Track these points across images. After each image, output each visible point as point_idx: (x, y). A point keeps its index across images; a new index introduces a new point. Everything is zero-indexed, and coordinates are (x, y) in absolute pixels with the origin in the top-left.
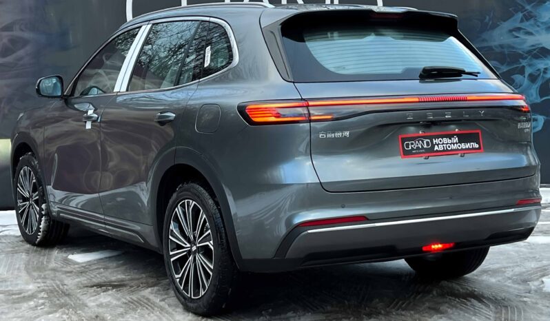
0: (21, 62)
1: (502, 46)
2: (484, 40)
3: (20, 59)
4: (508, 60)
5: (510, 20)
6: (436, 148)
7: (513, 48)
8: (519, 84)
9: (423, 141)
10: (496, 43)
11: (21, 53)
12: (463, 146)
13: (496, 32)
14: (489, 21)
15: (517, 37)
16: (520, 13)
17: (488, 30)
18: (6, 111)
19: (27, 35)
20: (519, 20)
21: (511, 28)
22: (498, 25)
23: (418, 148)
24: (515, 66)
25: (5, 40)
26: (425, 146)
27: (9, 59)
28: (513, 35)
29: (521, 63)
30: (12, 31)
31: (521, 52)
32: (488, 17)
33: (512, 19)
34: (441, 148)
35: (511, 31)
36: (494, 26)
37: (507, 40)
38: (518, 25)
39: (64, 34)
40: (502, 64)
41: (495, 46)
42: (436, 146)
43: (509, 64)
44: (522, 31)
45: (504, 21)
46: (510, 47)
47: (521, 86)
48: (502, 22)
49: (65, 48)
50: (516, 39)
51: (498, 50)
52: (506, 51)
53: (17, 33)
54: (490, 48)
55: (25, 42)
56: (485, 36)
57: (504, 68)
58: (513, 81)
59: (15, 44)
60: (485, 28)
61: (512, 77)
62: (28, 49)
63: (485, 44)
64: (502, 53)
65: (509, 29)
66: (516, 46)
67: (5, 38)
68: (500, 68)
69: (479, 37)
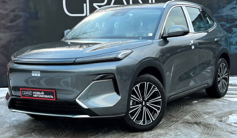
0: (19, 25)
1: (227, 15)
2: (219, 13)
4: (230, 21)
7: (232, 16)
8: (235, 32)
10: (225, 14)
11: (19, 21)
13: (225, 9)
14: (222, 4)
15: (234, 11)
16: (235, 1)
17: (222, 8)
18: (13, 46)
19: (21, 13)
20: (235, 4)
21: (231, 7)
22: (225, 6)
24: (233, 24)
25: (12, 16)
27: (14, 24)
28: (232, 10)
29: (236, 23)
30: (15, 12)
31: (235, 18)
32: (221, 3)
33: (232, 3)
35: (231, 9)
36: (224, 7)
37: (230, 13)
38: (234, 6)
39: (36, 13)
40: (227, 23)
41: (224, 15)
43: (230, 23)
44: (236, 9)
46: (231, 16)
47: (236, 33)
48: (227, 5)
49: (37, 19)
51: (225, 17)
52: (229, 18)
53: (17, 13)
54: (222, 16)
55: (20, 17)
56: (220, 11)
57: (228, 25)
58: (232, 31)
59: (16, 17)
60: (220, 8)
61: (232, 29)
62: (22, 19)
63: (220, 15)
64: (227, 18)
65: (230, 8)
66: (234, 15)
67: (12, 15)
68: (226, 25)
69: (217, 11)
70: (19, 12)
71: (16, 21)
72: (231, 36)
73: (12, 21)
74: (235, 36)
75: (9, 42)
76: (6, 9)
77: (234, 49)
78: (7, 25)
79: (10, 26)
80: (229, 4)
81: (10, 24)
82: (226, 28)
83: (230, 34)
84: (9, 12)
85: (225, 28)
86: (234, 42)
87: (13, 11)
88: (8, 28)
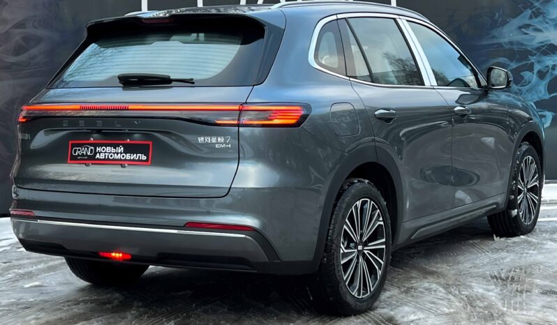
0: (35, 61)
1: (511, 43)
2: (494, 37)
3: (34, 57)
4: (518, 56)
5: (519, 17)
6: (98, 156)
7: (522, 44)
8: (528, 81)
9: (88, 148)
10: (506, 40)
12: (128, 156)
13: (506, 29)
14: (499, 17)
15: (526, 34)
16: (528, 10)
17: (498, 27)
19: (40, 32)
20: (529, 16)
21: (521, 24)
22: (508, 22)
23: (83, 155)
24: (524, 63)
27: (22, 58)
28: (523, 32)
29: (530, 60)
30: (25, 28)
31: (529, 49)
32: (497, 14)
33: (522, 15)
34: (102, 156)
35: (520, 28)
36: (505, 23)
37: (518, 37)
38: (528, 22)
40: (512, 61)
41: (505, 43)
42: (98, 154)
43: (519, 61)
44: (531, 28)
45: (514, 18)
46: (519, 43)
47: (530, 82)
48: (511, 19)
50: (525, 36)
51: (507, 47)
52: (515, 48)
53: (30, 30)
54: (500, 45)
55: (39, 40)
56: (495, 32)
57: (514, 65)
58: (523, 78)
59: (29, 42)
60: (496, 24)
61: (521, 73)
62: (42, 47)
63: (495, 41)
64: (511, 50)
65: (518, 26)
66: (525, 43)
67: (17, 35)
68: (509, 65)
69: (489, 34)
70: (35, 27)
71: (28, 50)
72: (520, 90)
73: (18, 50)
74: (527, 91)
76: (5, 21)
78: (7, 60)
80: (514, 17)
81: (13, 59)
83: (517, 85)
84: (11, 28)
87: (20, 25)
88: (8, 67)
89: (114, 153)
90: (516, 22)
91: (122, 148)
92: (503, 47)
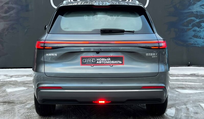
0: (12, 16)
1: (197, 12)
2: (190, 9)
3: (12, 14)
4: (199, 17)
6: (98, 62)
7: (202, 12)
8: (203, 27)
9: (92, 59)
10: (195, 10)
11: (12, 12)
12: (113, 62)
13: (195, 6)
14: (192, 1)
17: (192, 5)
18: (6, 33)
19: (14, 6)
21: (201, 4)
22: (196, 4)
23: (89, 62)
24: (202, 20)
25: (6, 8)
26: (93, 61)
27: (8, 14)
28: (202, 7)
30: (9, 4)
33: (202, 1)
34: (100, 62)
35: (201, 6)
36: (194, 4)
37: (199, 9)
39: (27, 6)
40: (197, 19)
41: (194, 12)
42: (98, 61)
43: (200, 19)
46: (200, 12)
48: (197, 2)
49: (28, 11)
50: (203, 9)
51: (195, 13)
52: (199, 14)
53: (10, 5)
54: (192, 12)
55: (13, 8)
56: (190, 7)
57: (198, 20)
58: (201, 25)
59: (10, 9)
60: (190, 4)
61: (201, 24)
62: (14, 11)
63: (190, 11)
64: (197, 14)
65: (200, 5)
68: (196, 20)
69: (188, 8)
70: (12, 4)
71: (9, 12)
72: (200, 30)
73: (6, 12)
74: (203, 31)
75: (3, 30)
76: (1, 2)
77: (202, 42)
78: (2, 15)
79: (4, 16)
81: (4, 15)
82: (196, 23)
83: (199, 28)
84: (4, 4)
85: (194, 23)
86: (202, 36)
87: (7, 3)
88: (3, 18)
89: (106, 61)
90: (199, 3)
91: (110, 59)
92: (194, 13)
